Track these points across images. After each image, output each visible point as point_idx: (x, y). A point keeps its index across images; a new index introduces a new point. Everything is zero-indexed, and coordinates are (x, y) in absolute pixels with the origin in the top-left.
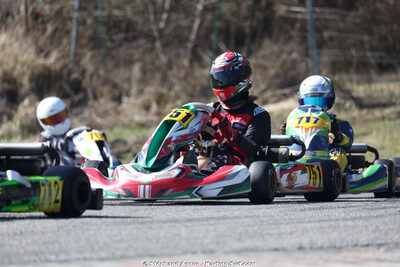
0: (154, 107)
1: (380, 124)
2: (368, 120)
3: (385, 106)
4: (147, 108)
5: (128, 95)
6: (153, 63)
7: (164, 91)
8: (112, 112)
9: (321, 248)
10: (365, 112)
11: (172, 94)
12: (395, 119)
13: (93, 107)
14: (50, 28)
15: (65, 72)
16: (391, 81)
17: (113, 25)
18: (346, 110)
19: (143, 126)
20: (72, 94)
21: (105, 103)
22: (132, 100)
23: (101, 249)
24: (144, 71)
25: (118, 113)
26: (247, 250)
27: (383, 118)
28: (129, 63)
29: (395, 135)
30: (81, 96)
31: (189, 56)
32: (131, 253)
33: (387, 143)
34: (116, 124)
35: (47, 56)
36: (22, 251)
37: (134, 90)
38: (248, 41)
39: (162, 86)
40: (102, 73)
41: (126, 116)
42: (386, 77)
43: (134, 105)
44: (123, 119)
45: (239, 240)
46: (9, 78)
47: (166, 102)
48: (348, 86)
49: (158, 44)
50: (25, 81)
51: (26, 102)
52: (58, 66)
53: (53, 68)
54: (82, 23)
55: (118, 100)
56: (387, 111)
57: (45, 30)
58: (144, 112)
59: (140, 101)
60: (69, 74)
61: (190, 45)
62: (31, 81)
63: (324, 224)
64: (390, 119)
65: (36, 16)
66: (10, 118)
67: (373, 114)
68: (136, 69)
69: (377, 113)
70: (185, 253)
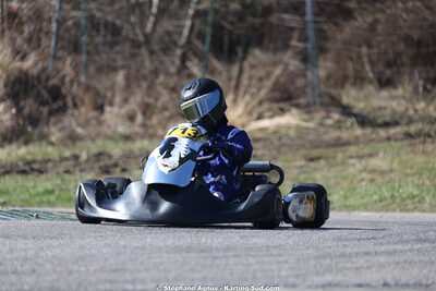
0: (140, 118)
1: (386, 144)
2: (372, 140)
3: (386, 125)
4: (131, 118)
5: (111, 104)
6: (138, 71)
7: (151, 101)
8: (93, 122)
10: (368, 130)
11: (159, 104)
12: (402, 140)
13: (72, 115)
14: (27, 29)
15: (43, 77)
16: (393, 98)
18: (348, 129)
19: (127, 138)
20: (51, 102)
21: (85, 111)
22: (115, 109)
24: (128, 78)
25: (100, 123)
27: (389, 139)
28: (114, 69)
29: (404, 157)
30: (60, 103)
31: (177, 62)
33: (395, 165)
34: (98, 135)
35: (23, 58)
37: (118, 99)
38: (240, 50)
39: (149, 95)
40: (83, 79)
41: (109, 127)
42: (384, 93)
43: (117, 115)
44: (104, 129)
47: (153, 113)
48: (345, 100)
49: (144, 51)
52: (35, 72)
53: (31, 72)
54: (60, 23)
55: (100, 108)
56: (392, 131)
57: (22, 33)
58: (128, 123)
59: (124, 111)
60: (47, 79)
61: (179, 52)
62: (6, 86)
64: (396, 140)
65: (13, 16)
67: (377, 133)
68: (120, 77)
69: (382, 133)
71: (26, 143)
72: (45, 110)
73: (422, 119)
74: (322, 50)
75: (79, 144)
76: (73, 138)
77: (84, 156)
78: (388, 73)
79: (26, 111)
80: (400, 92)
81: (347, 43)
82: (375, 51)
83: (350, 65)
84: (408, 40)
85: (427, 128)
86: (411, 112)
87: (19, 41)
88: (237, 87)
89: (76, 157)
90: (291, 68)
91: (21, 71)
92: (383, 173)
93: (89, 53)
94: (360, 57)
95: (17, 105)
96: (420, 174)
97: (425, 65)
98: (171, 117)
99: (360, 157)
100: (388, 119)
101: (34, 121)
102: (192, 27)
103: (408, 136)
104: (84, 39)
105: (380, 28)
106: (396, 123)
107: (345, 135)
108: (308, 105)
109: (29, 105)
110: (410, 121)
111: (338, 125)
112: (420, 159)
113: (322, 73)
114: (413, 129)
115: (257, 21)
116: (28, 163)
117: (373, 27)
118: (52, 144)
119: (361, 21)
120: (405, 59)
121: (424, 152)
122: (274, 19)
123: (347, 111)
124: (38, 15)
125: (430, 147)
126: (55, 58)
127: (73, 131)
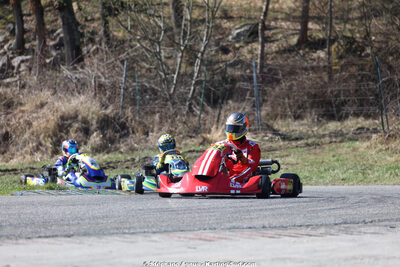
1: (295, 150)
2: (288, 148)
3: (297, 139)
5: (152, 131)
6: (166, 113)
7: (173, 129)
8: (143, 141)
9: (275, 227)
10: (287, 142)
11: (177, 131)
12: (304, 147)
13: (132, 137)
14: (108, 93)
15: (117, 118)
16: (302, 125)
17: (144, 90)
18: (276, 142)
20: (121, 131)
21: (139, 135)
22: (155, 134)
23: (153, 226)
24: (160, 118)
25: (147, 142)
26: (234, 228)
27: (297, 147)
28: (154, 113)
29: (304, 156)
31: (187, 109)
32: (170, 229)
33: (300, 161)
34: (145, 148)
35: (106, 108)
36: (109, 227)
37: (155, 129)
38: (220, 101)
39: (172, 126)
40: (137, 118)
41: (151, 143)
42: (296, 123)
44: (149, 144)
45: (229, 222)
46: (85, 121)
48: (276, 127)
49: (169, 103)
50: (94, 122)
51: (95, 134)
52: (112, 115)
53: (110, 115)
54: (126, 89)
55: (147, 134)
56: (299, 142)
57: (105, 95)
60: (119, 119)
61: (187, 103)
62: (97, 123)
63: (275, 213)
64: (301, 147)
65: (101, 86)
66: (86, 143)
67: (291, 144)
68: (157, 117)
69: (294, 144)
70: (200, 229)
71: (108, 153)
72: (118, 135)
73: (315, 136)
74: (264, 100)
75: (136, 152)
76: (132, 150)
77: (137, 159)
78: (299, 112)
79: (108, 136)
80: (305, 121)
81: (276, 97)
82: (292, 100)
83: (279, 109)
84: (308, 94)
85: (317, 141)
86: (310, 132)
87: (104, 99)
88: (218, 121)
89: (133, 160)
90: (247, 110)
91: (105, 115)
92: (292, 165)
93: (140, 105)
94: (284, 103)
95: (103, 133)
96: (312, 165)
97: (318, 107)
98: (183, 138)
99: (282, 157)
100: (297, 136)
101: (112, 141)
102: (194, 90)
103: (308, 145)
104: (138, 97)
105: (295, 88)
106: (302, 139)
107: (274, 145)
108: (255, 130)
109: (109, 133)
110: (309, 137)
111: (271, 140)
112: (312, 157)
113: (263, 113)
114: (310, 141)
115: (228, 86)
116: (108, 163)
117: (291, 87)
118: (121, 153)
119: (284, 85)
120: (307, 105)
121: (315, 154)
122: (238, 85)
123: (276, 132)
124: (114, 86)
125: (318, 151)
126: (123, 108)
127: (132, 146)
